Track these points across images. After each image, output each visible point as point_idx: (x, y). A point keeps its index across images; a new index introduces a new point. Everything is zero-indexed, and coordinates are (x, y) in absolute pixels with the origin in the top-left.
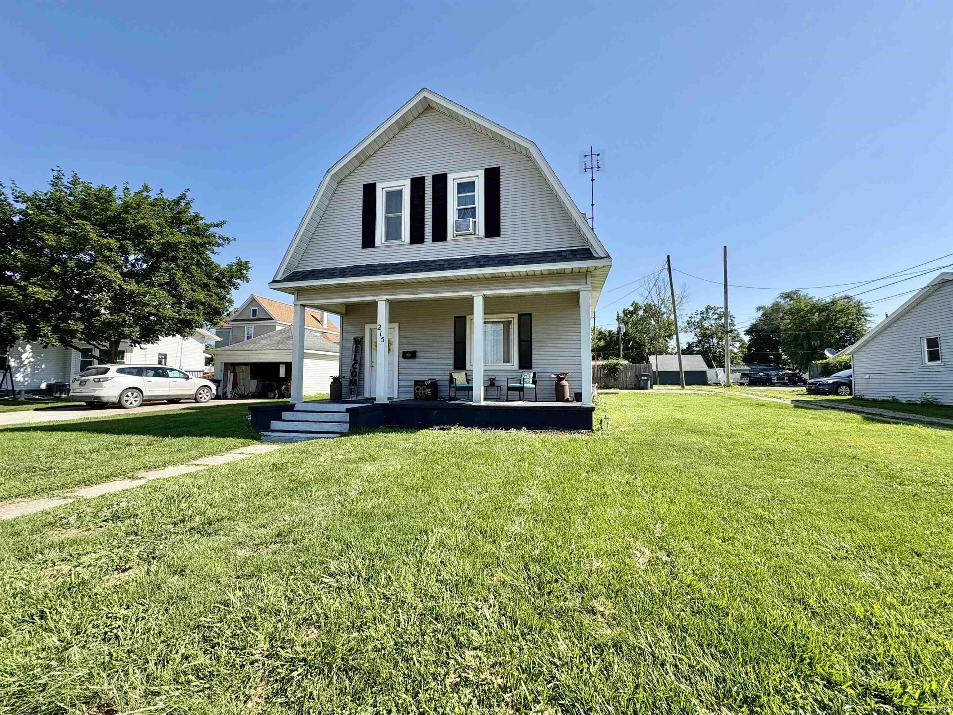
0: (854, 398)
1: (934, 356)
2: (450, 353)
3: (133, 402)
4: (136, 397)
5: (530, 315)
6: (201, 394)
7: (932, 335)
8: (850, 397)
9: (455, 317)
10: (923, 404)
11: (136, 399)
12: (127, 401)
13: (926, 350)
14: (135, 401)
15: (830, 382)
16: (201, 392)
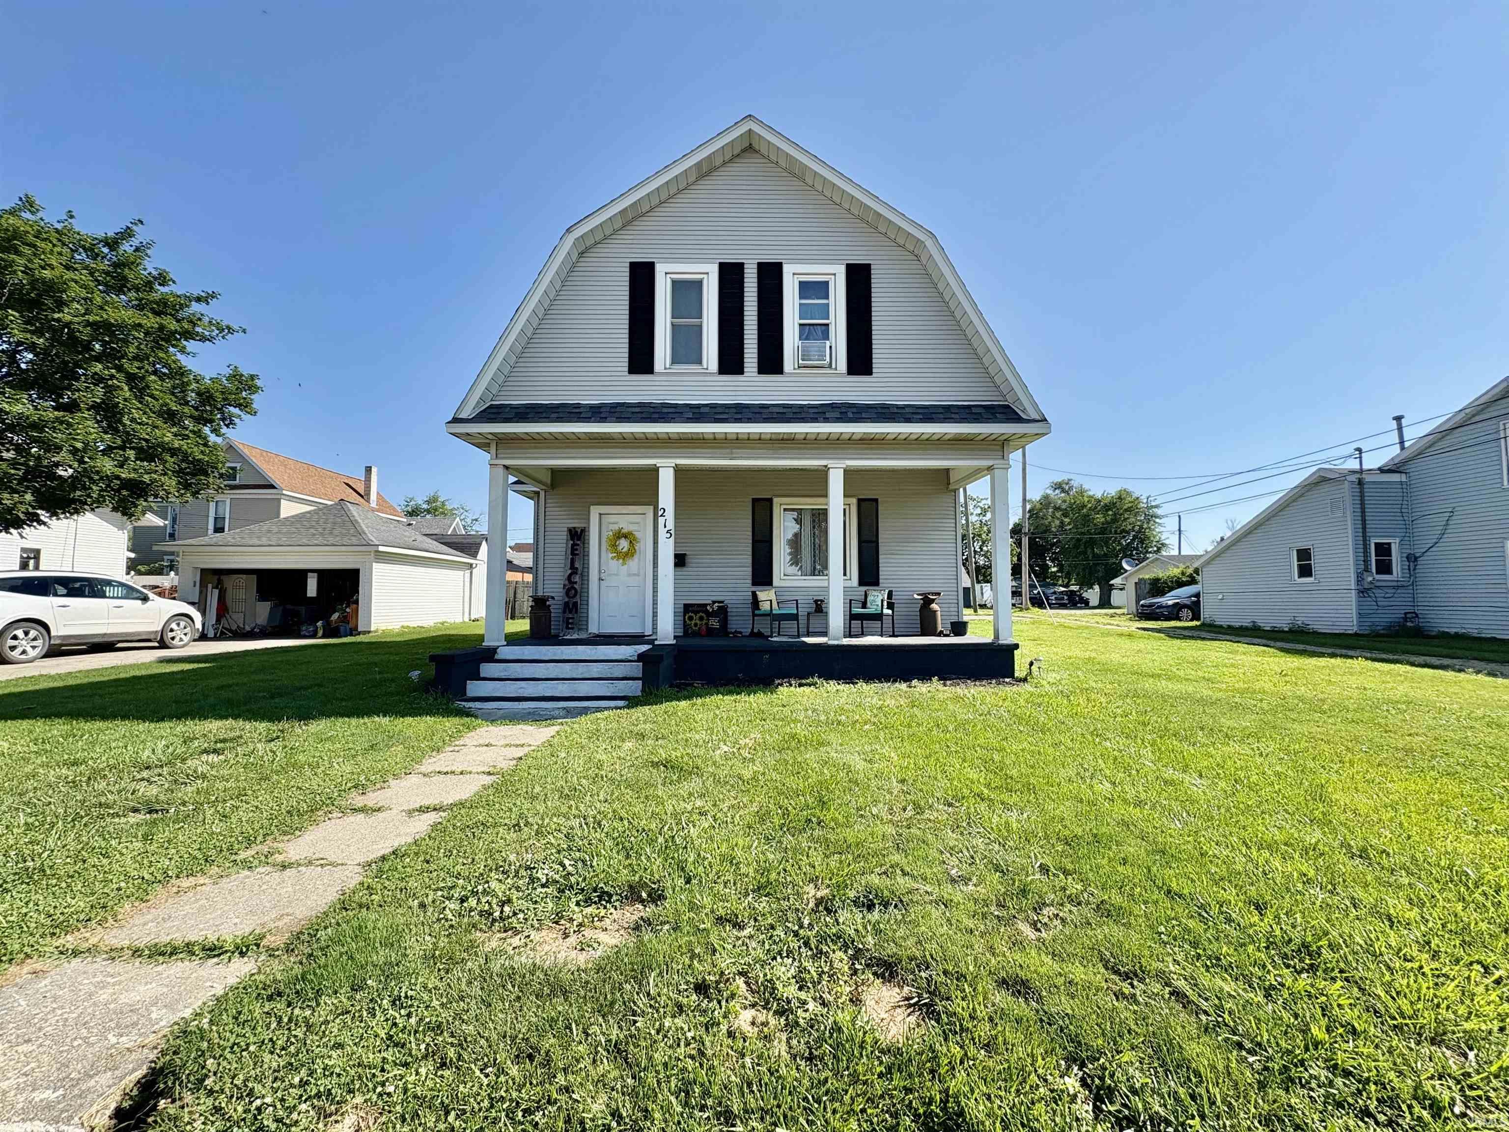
0: (1203, 624)
1: (1305, 571)
2: (747, 559)
3: (29, 649)
4: (35, 639)
5: (876, 500)
6: (172, 630)
7: (1303, 545)
8: (1198, 623)
9: (755, 501)
10: (1291, 631)
11: (35, 643)
12: (13, 648)
13: (1296, 563)
14: (34, 647)
15: (1170, 603)
16: (174, 626)
